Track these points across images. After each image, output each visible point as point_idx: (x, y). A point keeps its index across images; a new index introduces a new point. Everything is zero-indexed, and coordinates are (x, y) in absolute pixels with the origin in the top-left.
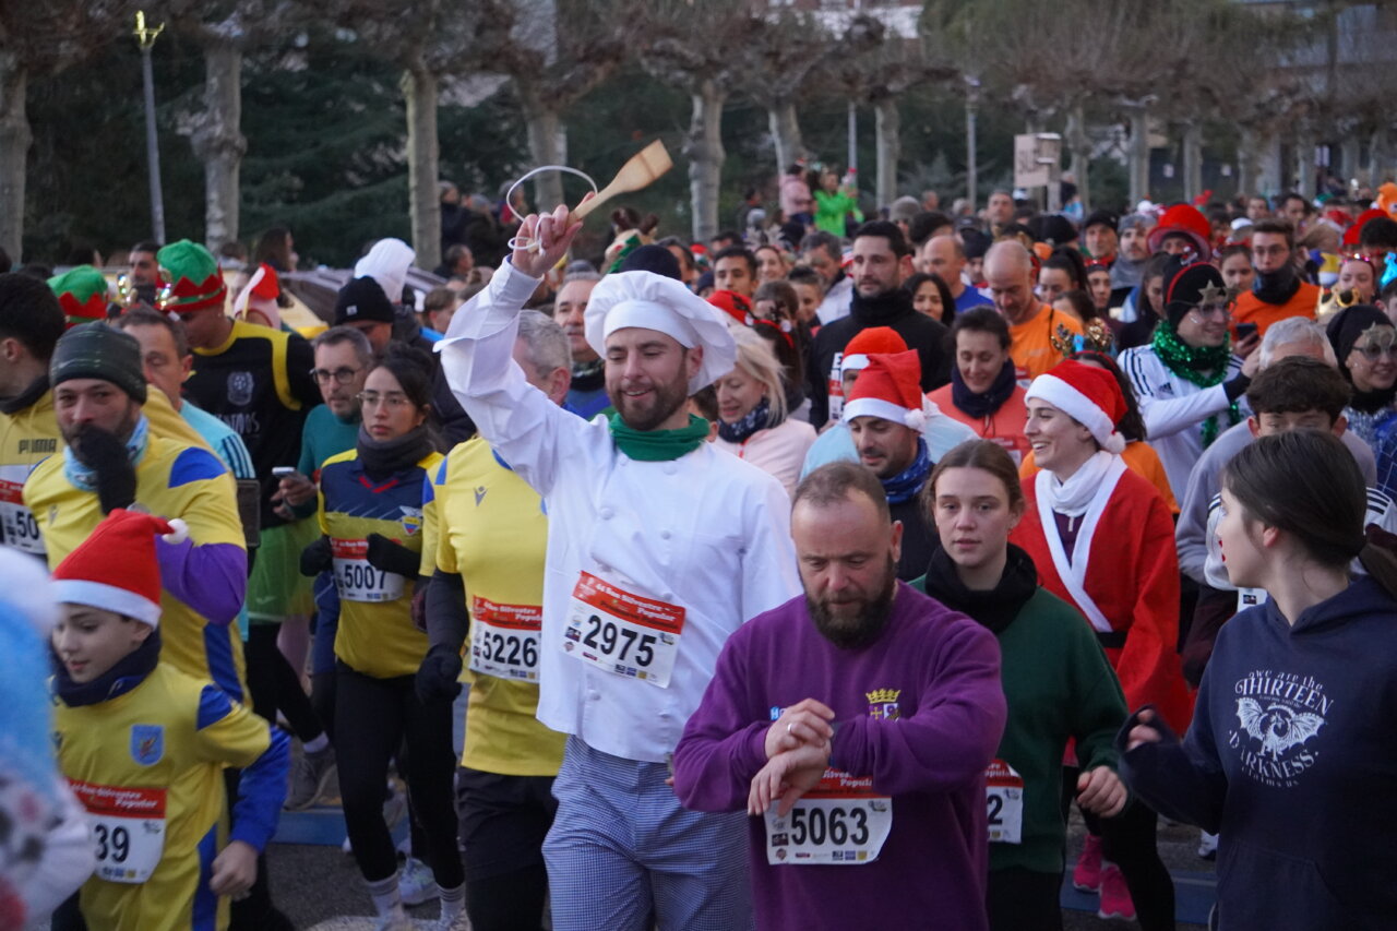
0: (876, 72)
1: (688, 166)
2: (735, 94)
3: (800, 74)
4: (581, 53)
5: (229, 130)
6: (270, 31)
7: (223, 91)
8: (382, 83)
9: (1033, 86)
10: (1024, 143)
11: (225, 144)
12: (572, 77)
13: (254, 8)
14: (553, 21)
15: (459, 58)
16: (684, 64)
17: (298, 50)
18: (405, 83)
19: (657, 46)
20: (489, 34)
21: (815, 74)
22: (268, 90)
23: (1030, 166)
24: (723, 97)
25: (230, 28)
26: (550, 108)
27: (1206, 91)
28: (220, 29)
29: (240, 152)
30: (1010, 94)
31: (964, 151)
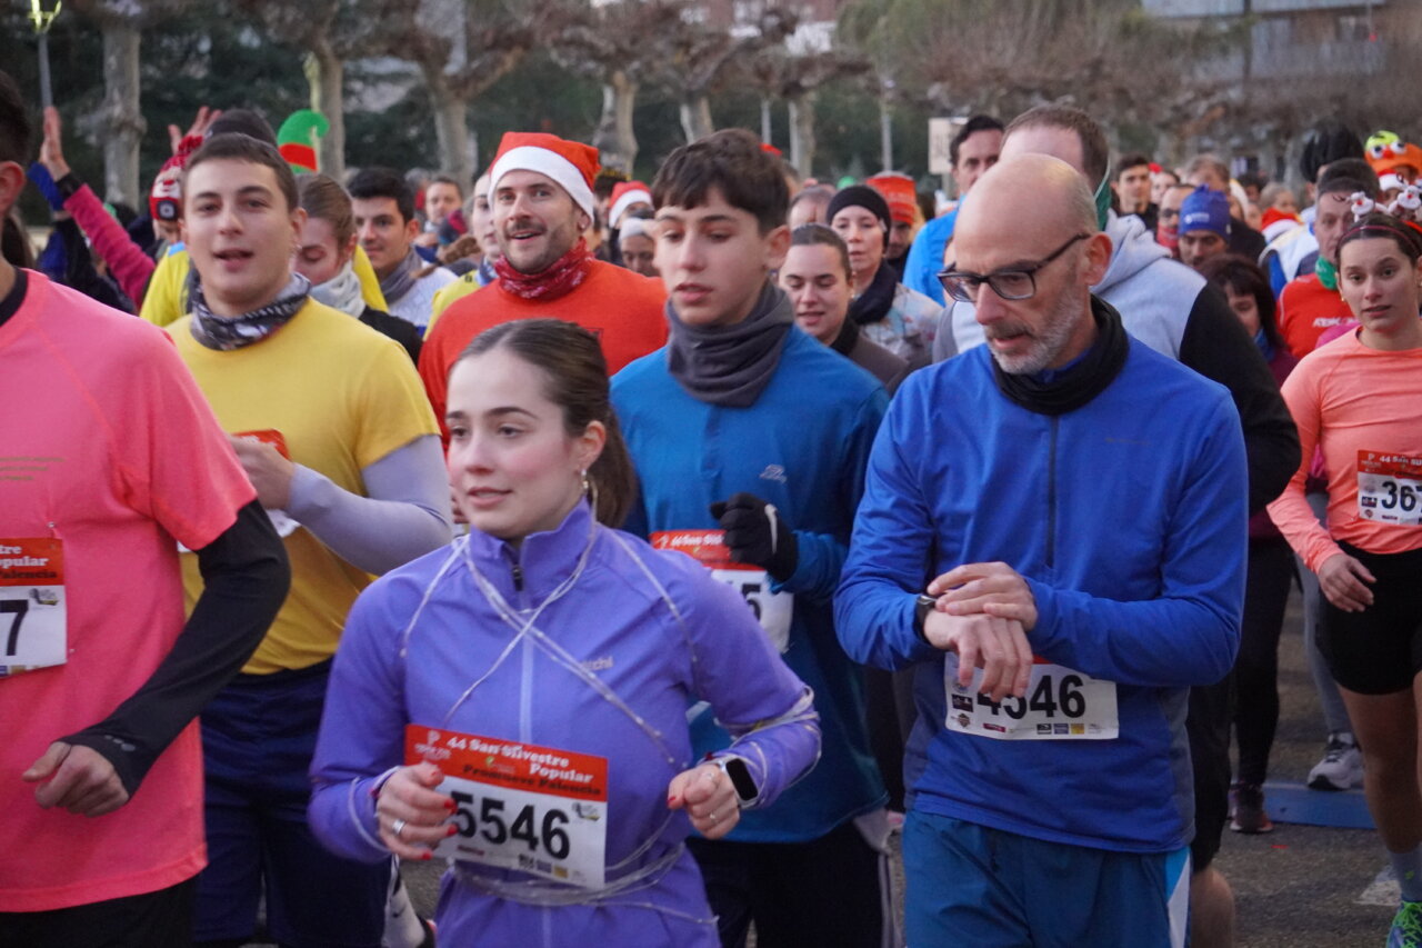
0: (789, 67)
2: (645, 88)
3: (712, 66)
4: (489, 39)
5: (127, 110)
6: (169, 9)
7: (122, 71)
9: (947, 85)
11: (123, 125)
14: (460, 8)
16: (594, 53)
17: (200, 56)
18: (310, 67)
19: (567, 34)
22: (169, 96)
24: (634, 87)
25: (128, 7)
26: (458, 95)
27: (1122, 92)
28: (119, 8)
29: (139, 133)
30: (925, 93)
31: (879, 149)
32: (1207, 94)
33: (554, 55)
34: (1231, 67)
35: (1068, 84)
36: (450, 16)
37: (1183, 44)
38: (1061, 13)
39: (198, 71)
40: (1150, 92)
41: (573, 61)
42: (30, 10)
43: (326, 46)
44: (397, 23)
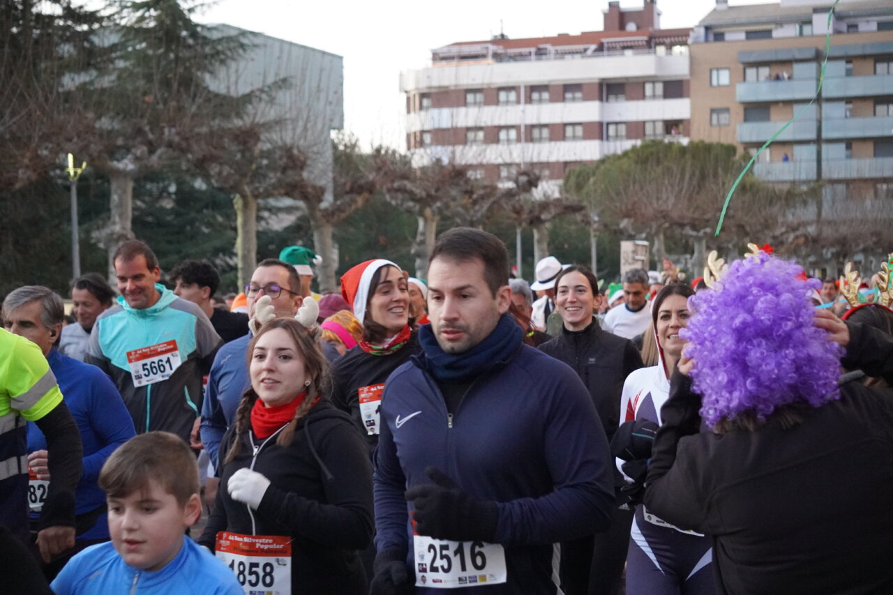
0: (534, 207)
1: (415, 261)
2: (444, 218)
3: (486, 206)
4: (348, 188)
5: (124, 228)
6: (152, 166)
7: (121, 205)
8: (222, 215)
9: (632, 220)
10: (626, 246)
11: (122, 237)
12: (342, 204)
13: (142, 153)
14: (330, 168)
15: (270, 188)
16: (413, 197)
17: (170, 194)
18: (236, 203)
19: (396, 185)
20: (290, 172)
21: (495, 206)
22: (150, 219)
23: (630, 260)
24: (437, 218)
25: (126, 165)
26: (328, 221)
28: (120, 165)
30: (618, 225)
31: (590, 258)
32: (794, 229)
33: (388, 198)
34: (809, 213)
35: (708, 221)
36: (324, 172)
37: (779, 198)
38: (703, 177)
39: (168, 204)
40: (759, 227)
41: (399, 202)
42: (67, 167)
43: (247, 189)
44: (291, 176)
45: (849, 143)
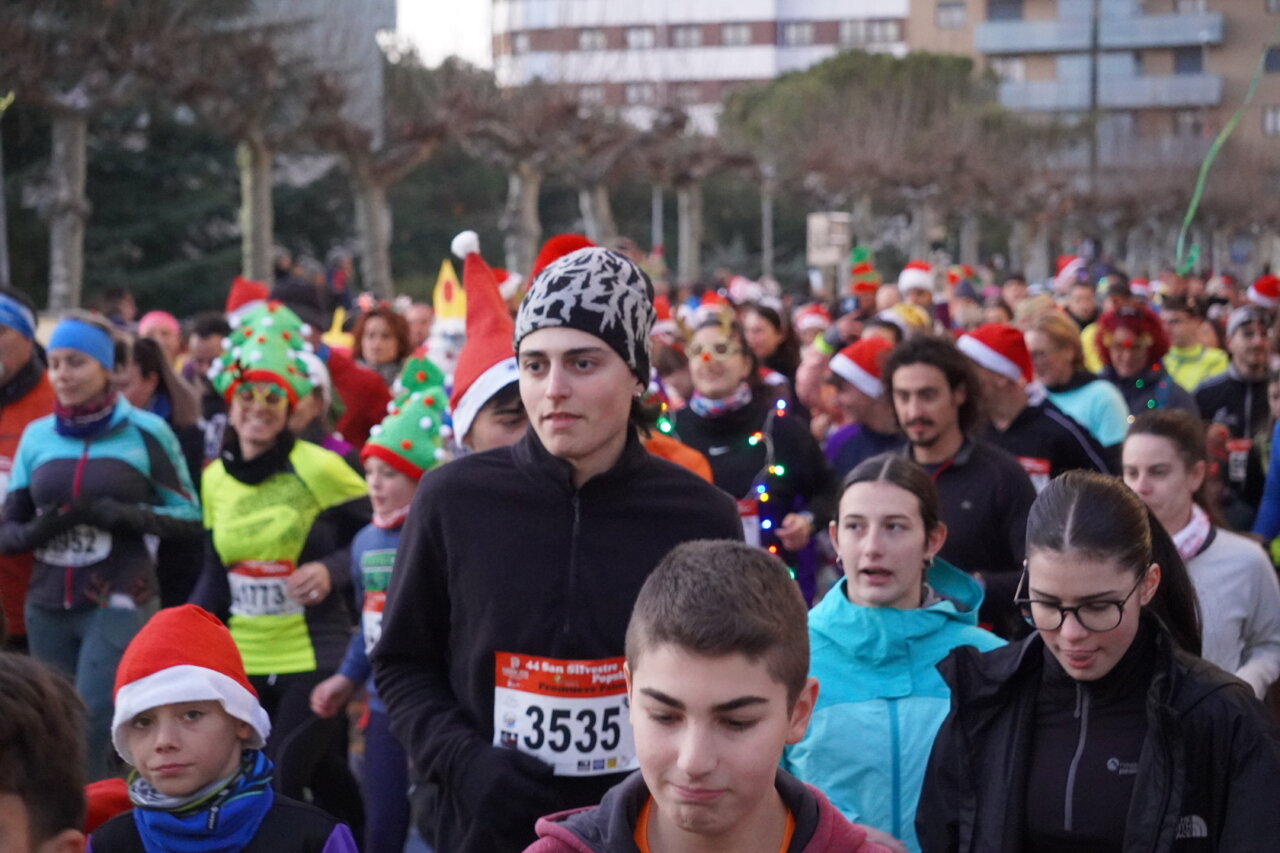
0: (681, 157)
1: (503, 239)
2: (549, 176)
3: (610, 157)
4: (407, 130)
5: (73, 194)
7: (69, 157)
8: (218, 161)
9: (824, 175)
10: (817, 224)
11: (69, 208)
12: (398, 155)
13: (100, 81)
15: (293, 135)
16: (502, 145)
17: (139, 130)
18: (242, 156)
19: (480, 126)
20: (322, 111)
21: (624, 160)
22: (110, 167)
23: (824, 244)
24: (539, 176)
25: (76, 99)
26: (377, 182)
28: (67, 99)
29: (84, 215)
30: (802, 182)
32: (1058, 187)
33: (466, 145)
34: (1078, 156)
35: (933, 175)
36: (369, 112)
37: (1038, 136)
39: (137, 144)
40: (1007, 184)
41: (483, 151)
43: (258, 136)
44: (324, 117)
45: (1139, 53)
